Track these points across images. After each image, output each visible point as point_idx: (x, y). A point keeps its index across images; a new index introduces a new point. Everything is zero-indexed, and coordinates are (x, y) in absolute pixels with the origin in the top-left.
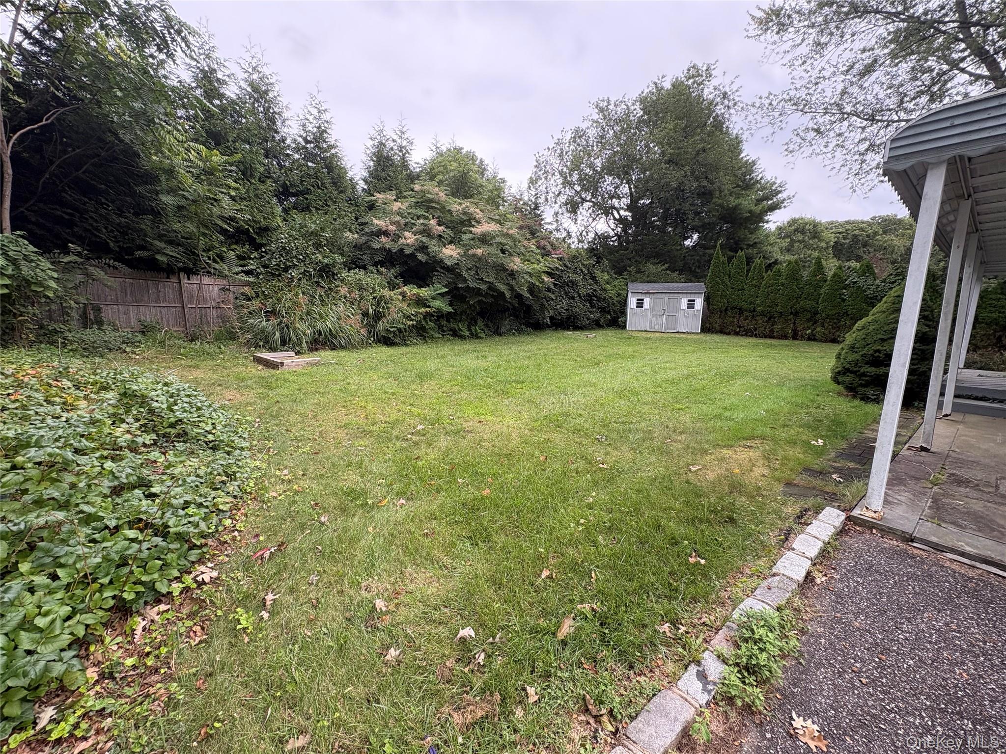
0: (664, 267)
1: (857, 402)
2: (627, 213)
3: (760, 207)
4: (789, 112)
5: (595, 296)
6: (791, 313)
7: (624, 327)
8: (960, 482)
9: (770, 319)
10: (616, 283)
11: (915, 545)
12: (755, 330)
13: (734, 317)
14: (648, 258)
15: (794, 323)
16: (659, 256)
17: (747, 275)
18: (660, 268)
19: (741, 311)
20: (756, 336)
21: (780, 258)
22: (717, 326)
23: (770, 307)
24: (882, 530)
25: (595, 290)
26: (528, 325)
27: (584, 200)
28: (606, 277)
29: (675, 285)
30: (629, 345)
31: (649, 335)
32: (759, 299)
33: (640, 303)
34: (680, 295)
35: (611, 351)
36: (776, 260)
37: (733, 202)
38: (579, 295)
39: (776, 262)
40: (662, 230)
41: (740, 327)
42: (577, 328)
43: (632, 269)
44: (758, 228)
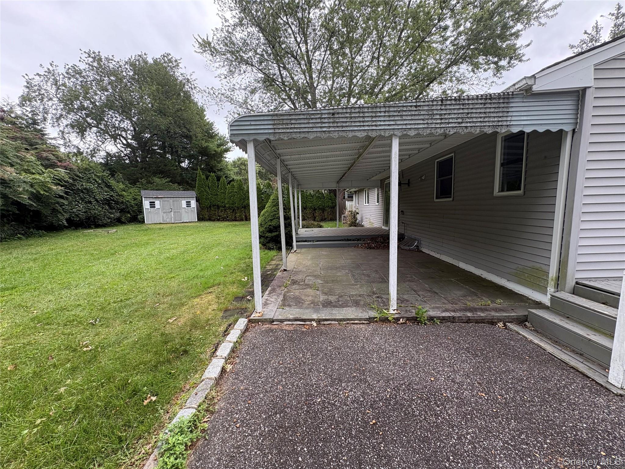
0: (166, 181)
1: (266, 251)
2: (132, 141)
3: (220, 149)
4: (225, 101)
5: (113, 200)
6: (243, 207)
7: (143, 222)
8: (294, 282)
9: (233, 211)
10: (131, 190)
11: (274, 323)
12: (228, 217)
13: (215, 211)
14: (155, 174)
15: (245, 212)
16: (163, 173)
17: (218, 187)
18: (164, 181)
19: (218, 207)
20: (228, 220)
21: (235, 178)
22: (206, 216)
23: (232, 204)
24: (263, 321)
25: (112, 196)
26: (38, 228)
27: (90, 126)
28: (121, 186)
29: (176, 192)
30: (145, 235)
31: (162, 226)
32: (226, 200)
33: (152, 205)
34: (181, 199)
35: (129, 242)
36: (233, 179)
37: (205, 144)
38: (96, 200)
39: (233, 180)
40: (163, 156)
41: (219, 216)
42: (98, 226)
43: (144, 181)
44: (221, 161)
